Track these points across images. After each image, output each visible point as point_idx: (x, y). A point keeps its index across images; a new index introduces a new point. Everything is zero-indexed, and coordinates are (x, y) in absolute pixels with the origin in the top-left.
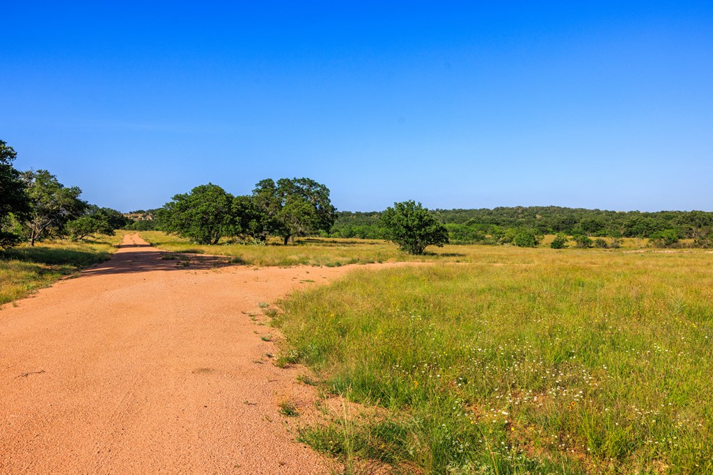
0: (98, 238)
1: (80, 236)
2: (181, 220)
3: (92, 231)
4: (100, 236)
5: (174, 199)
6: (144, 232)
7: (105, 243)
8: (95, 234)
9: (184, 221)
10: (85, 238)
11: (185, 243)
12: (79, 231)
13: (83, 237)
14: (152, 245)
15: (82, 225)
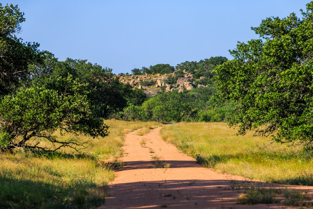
0: (65, 144)
1: (20, 138)
2: (280, 90)
3: (50, 125)
4: (68, 137)
5: (260, 30)
6: (175, 124)
7: (81, 156)
8: (57, 133)
9: (287, 95)
10: (32, 142)
11: (291, 156)
12: (18, 124)
13: (26, 139)
14: (200, 162)
15: (24, 107)
